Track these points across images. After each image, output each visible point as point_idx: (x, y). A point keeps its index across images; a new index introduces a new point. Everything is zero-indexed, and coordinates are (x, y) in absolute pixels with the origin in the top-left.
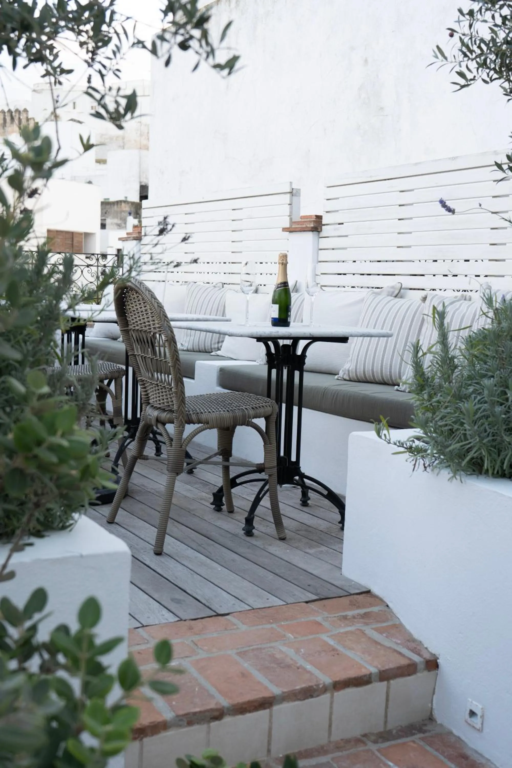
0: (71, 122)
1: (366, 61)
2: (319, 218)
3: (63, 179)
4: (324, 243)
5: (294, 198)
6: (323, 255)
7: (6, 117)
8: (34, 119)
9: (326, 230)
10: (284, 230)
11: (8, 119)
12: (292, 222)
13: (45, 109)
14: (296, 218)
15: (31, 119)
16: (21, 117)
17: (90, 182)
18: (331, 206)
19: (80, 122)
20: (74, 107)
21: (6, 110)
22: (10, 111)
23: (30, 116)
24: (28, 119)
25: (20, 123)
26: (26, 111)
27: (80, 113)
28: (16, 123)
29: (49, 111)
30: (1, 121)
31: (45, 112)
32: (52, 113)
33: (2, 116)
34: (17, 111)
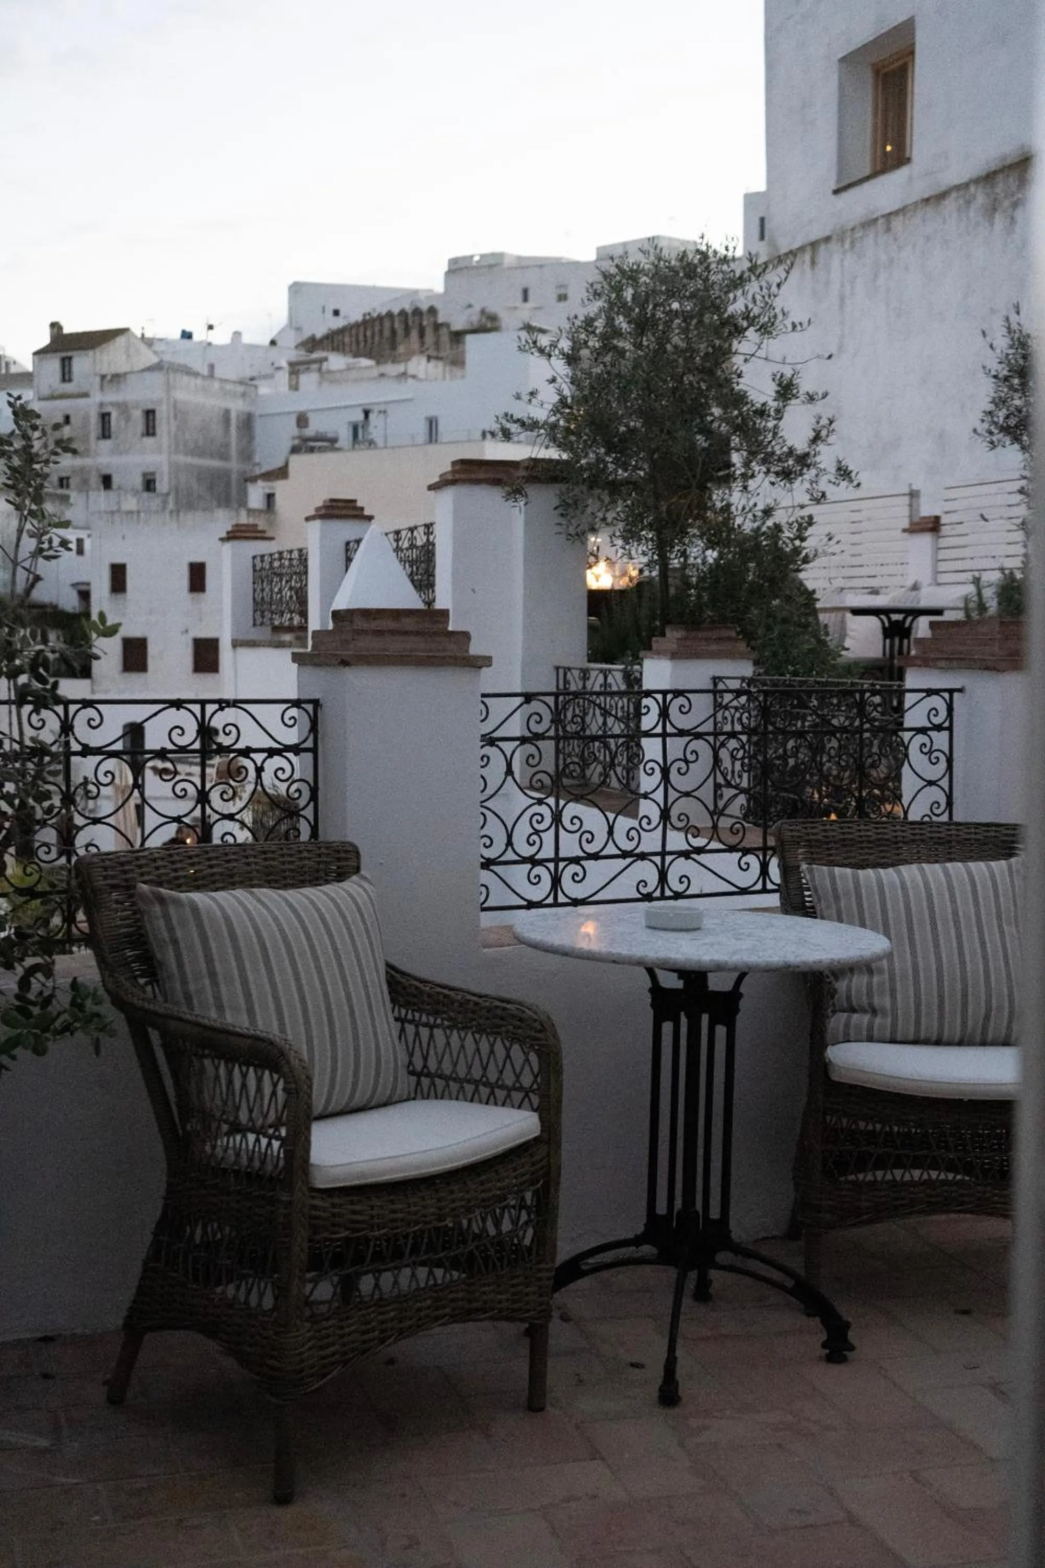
1: (984, 333)
2: (937, 519)
4: (943, 542)
5: (914, 500)
6: (943, 566)
7: (397, 326)
8: (447, 325)
9: (945, 530)
10: (904, 531)
11: (400, 331)
12: (912, 523)
13: (470, 306)
14: (916, 520)
15: (442, 325)
16: (424, 323)
18: (949, 506)
20: (525, 299)
21: (396, 311)
22: (403, 313)
23: (441, 320)
24: (437, 327)
25: (422, 335)
26: (432, 311)
27: (536, 309)
28: (414, 334)
29: (477, 308)
30: (387, 333)
31: (469, 311)
32: (483, 312)
33: (387, 324)
34: (417, 312)
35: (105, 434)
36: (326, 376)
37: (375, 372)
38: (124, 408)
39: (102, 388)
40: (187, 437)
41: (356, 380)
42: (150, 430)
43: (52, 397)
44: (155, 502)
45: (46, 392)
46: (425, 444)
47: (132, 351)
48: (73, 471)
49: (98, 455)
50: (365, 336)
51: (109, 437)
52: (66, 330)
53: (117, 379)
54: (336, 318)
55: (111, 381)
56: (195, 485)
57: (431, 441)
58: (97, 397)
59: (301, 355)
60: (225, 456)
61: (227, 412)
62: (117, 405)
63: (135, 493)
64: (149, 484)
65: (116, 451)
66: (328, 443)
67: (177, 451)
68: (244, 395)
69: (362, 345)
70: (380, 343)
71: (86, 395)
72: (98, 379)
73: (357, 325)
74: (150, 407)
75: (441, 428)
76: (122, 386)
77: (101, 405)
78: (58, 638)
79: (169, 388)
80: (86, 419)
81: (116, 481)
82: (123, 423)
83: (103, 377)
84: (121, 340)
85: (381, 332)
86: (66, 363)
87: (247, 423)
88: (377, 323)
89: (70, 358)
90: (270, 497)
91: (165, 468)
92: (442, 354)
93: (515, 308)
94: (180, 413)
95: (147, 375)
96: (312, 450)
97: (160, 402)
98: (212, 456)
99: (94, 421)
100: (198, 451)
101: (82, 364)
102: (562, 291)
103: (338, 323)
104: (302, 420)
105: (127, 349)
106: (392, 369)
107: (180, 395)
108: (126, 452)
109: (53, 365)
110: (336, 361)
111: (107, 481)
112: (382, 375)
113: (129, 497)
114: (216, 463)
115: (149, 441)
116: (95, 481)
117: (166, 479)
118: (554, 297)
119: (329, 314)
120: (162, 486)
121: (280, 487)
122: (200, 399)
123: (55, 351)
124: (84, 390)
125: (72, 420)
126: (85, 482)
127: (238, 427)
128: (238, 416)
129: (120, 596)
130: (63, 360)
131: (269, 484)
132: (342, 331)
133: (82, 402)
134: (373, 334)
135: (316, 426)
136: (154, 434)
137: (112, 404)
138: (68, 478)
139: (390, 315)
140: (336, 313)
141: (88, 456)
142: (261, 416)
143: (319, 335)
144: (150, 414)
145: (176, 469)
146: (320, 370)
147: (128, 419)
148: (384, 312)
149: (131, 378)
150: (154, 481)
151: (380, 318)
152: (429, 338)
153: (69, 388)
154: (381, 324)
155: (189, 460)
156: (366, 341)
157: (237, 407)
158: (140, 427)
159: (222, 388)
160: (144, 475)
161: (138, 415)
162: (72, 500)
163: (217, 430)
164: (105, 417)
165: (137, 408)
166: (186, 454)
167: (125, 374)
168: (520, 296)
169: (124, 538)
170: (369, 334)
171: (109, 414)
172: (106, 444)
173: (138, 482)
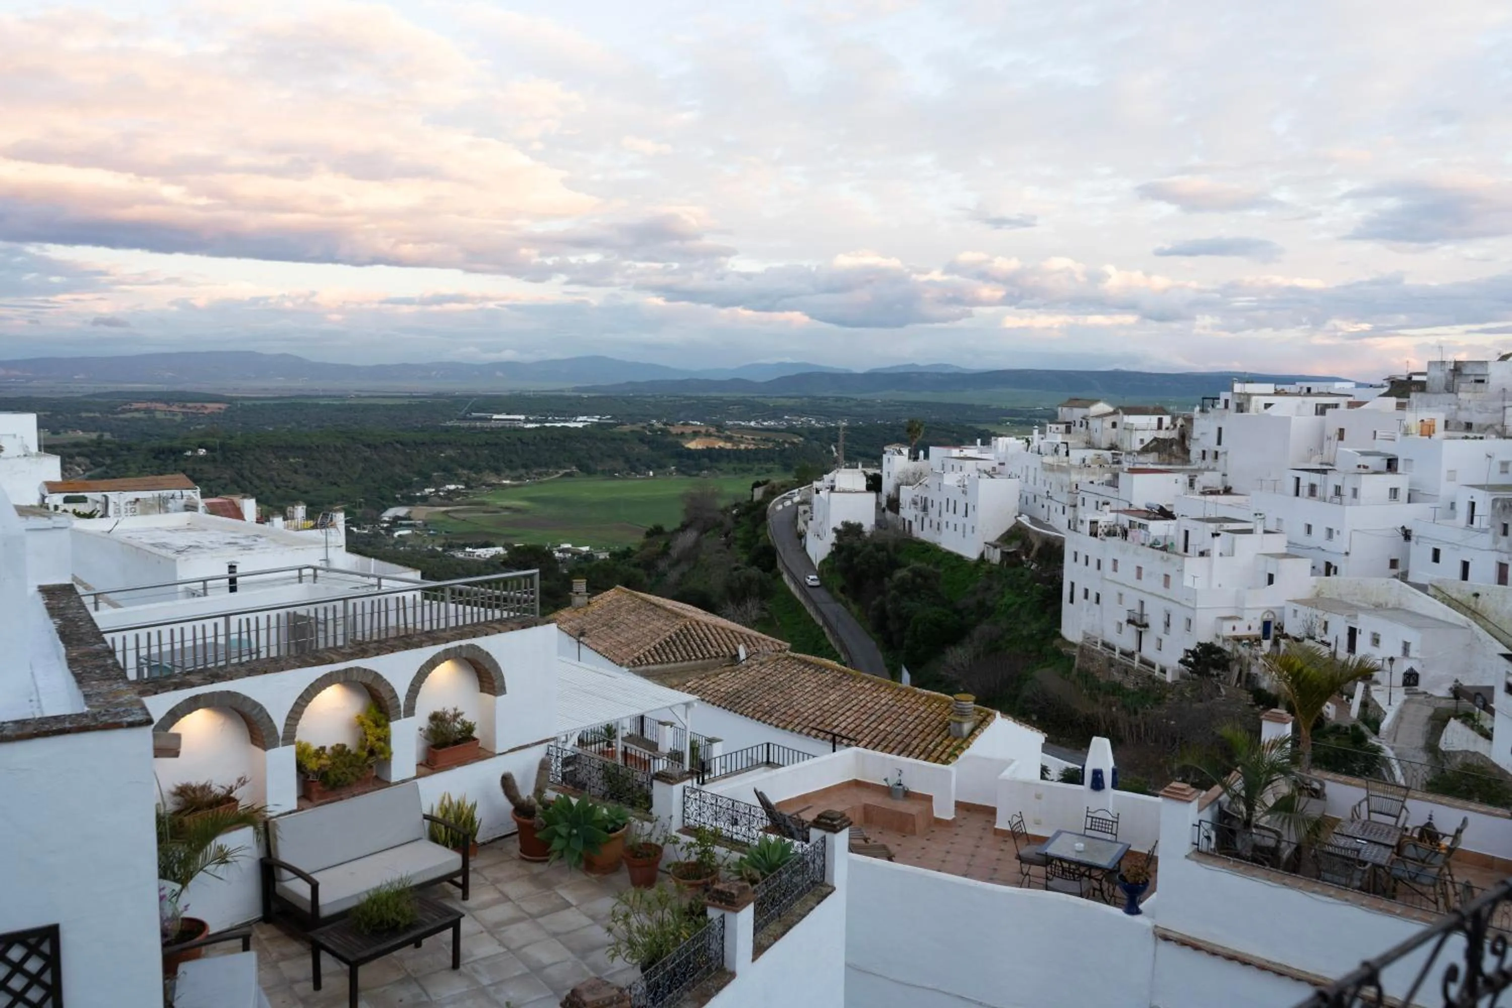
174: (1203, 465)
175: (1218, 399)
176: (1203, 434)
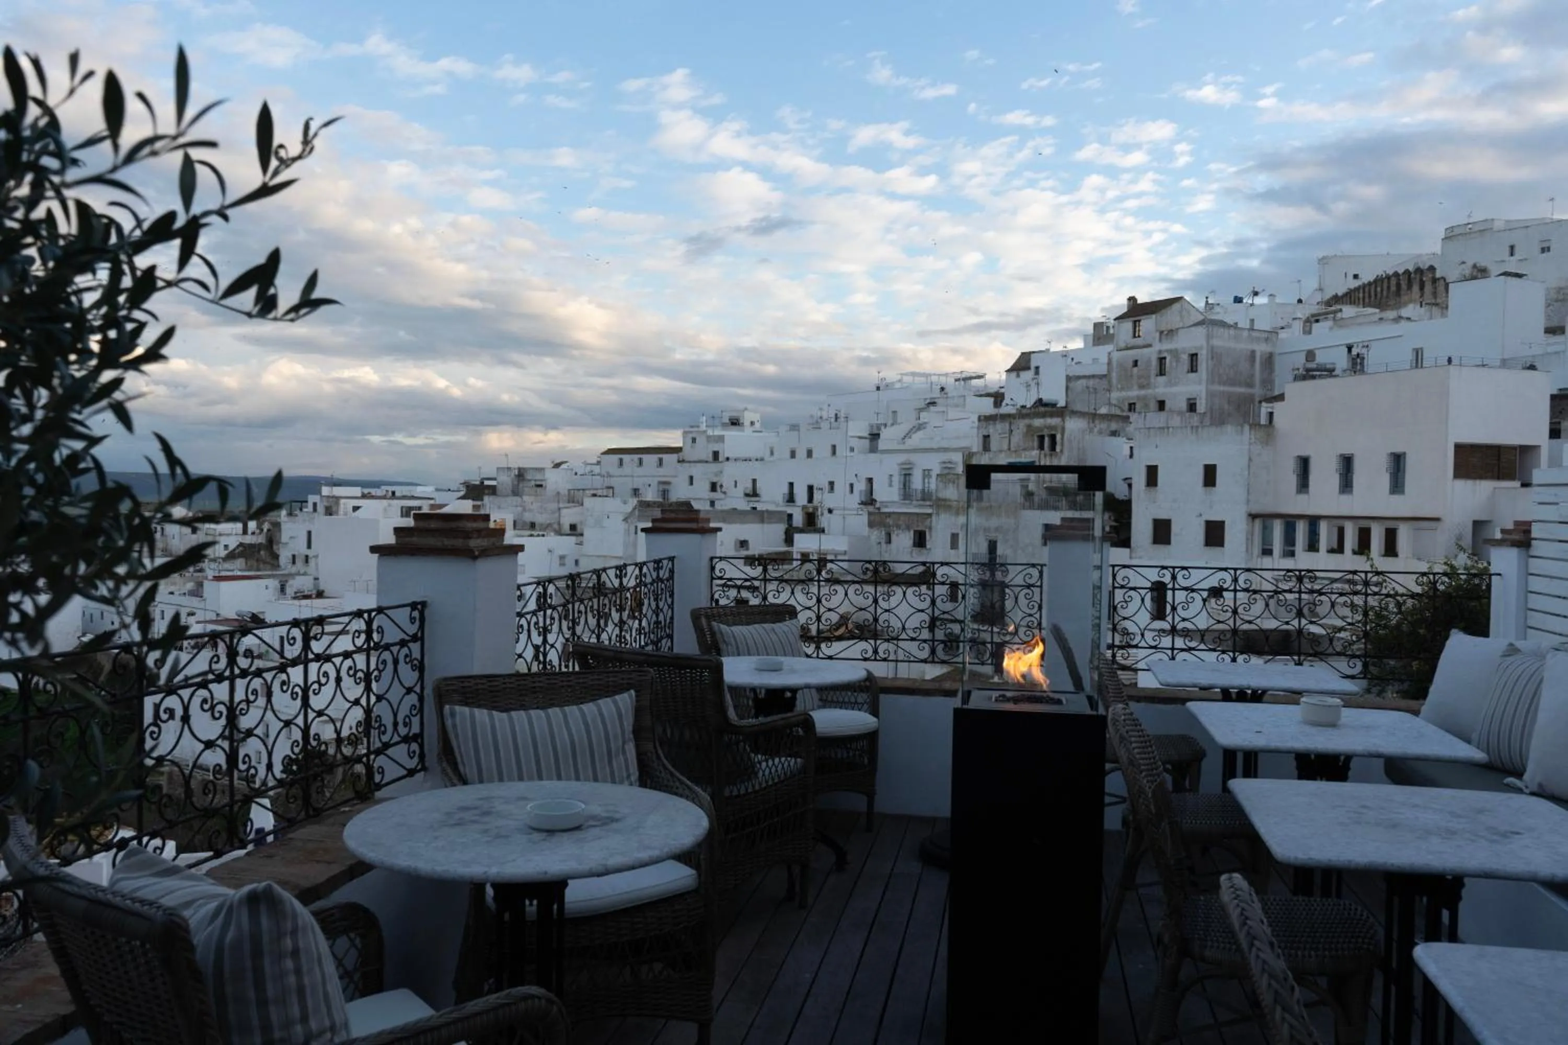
0: (1502, 277)
3: (1483, 366)
7: (1402, 282)
8: (1443, 278)
11: (1404, 285)
13: (1464, 263)
15: (1439, 279)
16: (1424, 279)
17: (1532, 367)
19: (1519, 276)
20: (1512, 254)
21: (1401, 271)
22: (1407, 272)
23: (1438, 275)
24: (1435, 281)
25: (1422, 288)
26: (1432, 269)
27: (1521, 260)
28: (1416, 288)
29: (1470, 263)
30: (1393, 288)
31: (1463, 266)
32: (1475, 266)
33: (1393, 282)
34: (1419, 271)
35: (1162, 372)
36: (1339, 323)
37: (1378, 316)
38: (1175, 353)
39: (1160, 340)
40: (1221, 371)
41: (1360, 324)
42: (1193, 369)
43: (1127, 348)
44: (1195, 419)
45: (1122, 345)
46: (1412, 368)
47: (1184, 313)
48: (1138, 397)
49: (1155, 387)
50: (1376, 291)
51: (1164, 375)
52: (1139, 302)
53: (1171, 333)
54: (1356, 281)
55: (1167, 335)
56: (1226, 406)
57: (1417, 367)
58: (1157, 346)
59: (1322, 309)
60: (1250, 385)
61: (1253, 352)
62: (1170, 351)
63: (1180, 413)
64: (1192, 407)
65: (1170, 384)
66: (1329, 372)
67: (1213, 383)
68: (1267, 340)
69: (1373, 298)
70: (1387, 297)
71: (1149, 346)
72: (1158, 334)
73: (1370, 284)
74: (1194, 352)
75: (1425, 356)
76: (1175, 338)
77: (1160, 352)
78: (1110, 518)
79: (1209, 337)
80: (1149, 361)
81: (1168, 405)
82: (1174, 364)
83: (1161, 333)
84: (1176, 306)
85: (1389, 288)
86: (1136, 324)
87: (1269, 360)
88: (1386, 280)
89: (1139, 321)
90: (1271, 414)
91: (1204, 395)
92: (1439, 301)
93: (1503, 261)
94: (1215, 355)
95: (1193, 329)
96: (1314, 377)
97: (1201, 348)
98: (1240, 385)
99: (1154, 363)
100: (1232, 382)
101: (1148, 324)
102: (1545, 245)
103: (1357, 283)
104: (1310, 355)
105: (1181, 312)
106: (1391, 314)
107: (1216, 342)
108: (1176, 384)
109: (1128, 325)
110: (1348, 311)
111: (1161, 405)
112: (1381, 319)
113: (1175, 416)
114: (1242, 390)
115: (1193, 375)
116: (1153, 405)
117: (1204, 401)
118: (1537, 250)
119: (1350, 277)
120: (1201, 407)
121: (1278, 407)
122: (1232, 344)
123: (1129, 317)
124: (1148, 342)
125: (1139, 363)
126: (1146, 406)
127: (1261, 363)
128: (1261, 356)
129: (1152, 489)
130: (1135, 322)
131: (1271, 405)
132: (1357, 289)
133: (1146, 350)
134: (1382, 291)
135: (1322, 358)
136: (1196, 371)
137: (1167, 351)
138: (1134, 404)
139: (1396, 274)
140: (1356, 277)
141: (1149, 388)
142: (1280, 354)
143: (1340, 294)
144: (1194, 357)
145: (1211, 395)
146: (1334, 319)
147: (1178, 361)
148: (1391, 272)
149: (1181, 332)
150: (1195, 404)
151: (1388, 278)
152: (1428, 288)
153: (1138, 341)
154: (1389, 283)
155: (1222, 388)
156: (1376, 295)
157: (1261, 348)
158: (1186, 365)
159: (1250, 336)
160: (1189, 399)
161: (1185, 358)
162: (1131, 420)
163: (1244, 366)
164: (1162, 360)
165: (1185, 353)
166: (1220, 383)
167: (1177, 329)
168: (1507, 250)
169: (1157, 447)
170: (1379, 289)
171: (1165, 358)
172: (1161, 379)
173: (1184, 406)
174: (294, 570)
175: (306, 502)
176: (291, 538)
